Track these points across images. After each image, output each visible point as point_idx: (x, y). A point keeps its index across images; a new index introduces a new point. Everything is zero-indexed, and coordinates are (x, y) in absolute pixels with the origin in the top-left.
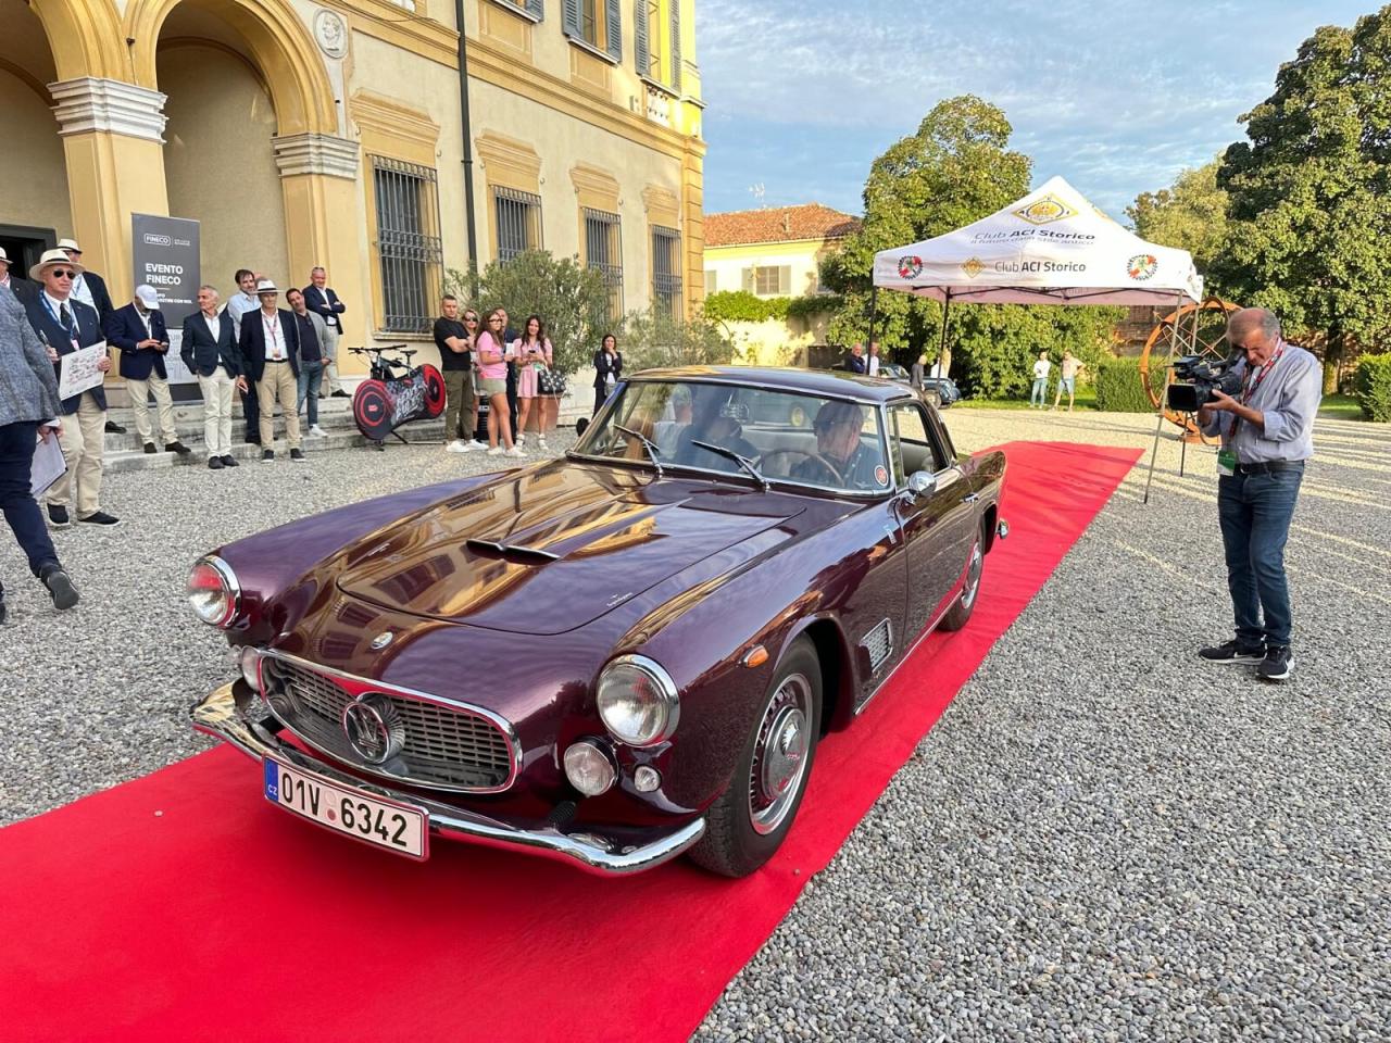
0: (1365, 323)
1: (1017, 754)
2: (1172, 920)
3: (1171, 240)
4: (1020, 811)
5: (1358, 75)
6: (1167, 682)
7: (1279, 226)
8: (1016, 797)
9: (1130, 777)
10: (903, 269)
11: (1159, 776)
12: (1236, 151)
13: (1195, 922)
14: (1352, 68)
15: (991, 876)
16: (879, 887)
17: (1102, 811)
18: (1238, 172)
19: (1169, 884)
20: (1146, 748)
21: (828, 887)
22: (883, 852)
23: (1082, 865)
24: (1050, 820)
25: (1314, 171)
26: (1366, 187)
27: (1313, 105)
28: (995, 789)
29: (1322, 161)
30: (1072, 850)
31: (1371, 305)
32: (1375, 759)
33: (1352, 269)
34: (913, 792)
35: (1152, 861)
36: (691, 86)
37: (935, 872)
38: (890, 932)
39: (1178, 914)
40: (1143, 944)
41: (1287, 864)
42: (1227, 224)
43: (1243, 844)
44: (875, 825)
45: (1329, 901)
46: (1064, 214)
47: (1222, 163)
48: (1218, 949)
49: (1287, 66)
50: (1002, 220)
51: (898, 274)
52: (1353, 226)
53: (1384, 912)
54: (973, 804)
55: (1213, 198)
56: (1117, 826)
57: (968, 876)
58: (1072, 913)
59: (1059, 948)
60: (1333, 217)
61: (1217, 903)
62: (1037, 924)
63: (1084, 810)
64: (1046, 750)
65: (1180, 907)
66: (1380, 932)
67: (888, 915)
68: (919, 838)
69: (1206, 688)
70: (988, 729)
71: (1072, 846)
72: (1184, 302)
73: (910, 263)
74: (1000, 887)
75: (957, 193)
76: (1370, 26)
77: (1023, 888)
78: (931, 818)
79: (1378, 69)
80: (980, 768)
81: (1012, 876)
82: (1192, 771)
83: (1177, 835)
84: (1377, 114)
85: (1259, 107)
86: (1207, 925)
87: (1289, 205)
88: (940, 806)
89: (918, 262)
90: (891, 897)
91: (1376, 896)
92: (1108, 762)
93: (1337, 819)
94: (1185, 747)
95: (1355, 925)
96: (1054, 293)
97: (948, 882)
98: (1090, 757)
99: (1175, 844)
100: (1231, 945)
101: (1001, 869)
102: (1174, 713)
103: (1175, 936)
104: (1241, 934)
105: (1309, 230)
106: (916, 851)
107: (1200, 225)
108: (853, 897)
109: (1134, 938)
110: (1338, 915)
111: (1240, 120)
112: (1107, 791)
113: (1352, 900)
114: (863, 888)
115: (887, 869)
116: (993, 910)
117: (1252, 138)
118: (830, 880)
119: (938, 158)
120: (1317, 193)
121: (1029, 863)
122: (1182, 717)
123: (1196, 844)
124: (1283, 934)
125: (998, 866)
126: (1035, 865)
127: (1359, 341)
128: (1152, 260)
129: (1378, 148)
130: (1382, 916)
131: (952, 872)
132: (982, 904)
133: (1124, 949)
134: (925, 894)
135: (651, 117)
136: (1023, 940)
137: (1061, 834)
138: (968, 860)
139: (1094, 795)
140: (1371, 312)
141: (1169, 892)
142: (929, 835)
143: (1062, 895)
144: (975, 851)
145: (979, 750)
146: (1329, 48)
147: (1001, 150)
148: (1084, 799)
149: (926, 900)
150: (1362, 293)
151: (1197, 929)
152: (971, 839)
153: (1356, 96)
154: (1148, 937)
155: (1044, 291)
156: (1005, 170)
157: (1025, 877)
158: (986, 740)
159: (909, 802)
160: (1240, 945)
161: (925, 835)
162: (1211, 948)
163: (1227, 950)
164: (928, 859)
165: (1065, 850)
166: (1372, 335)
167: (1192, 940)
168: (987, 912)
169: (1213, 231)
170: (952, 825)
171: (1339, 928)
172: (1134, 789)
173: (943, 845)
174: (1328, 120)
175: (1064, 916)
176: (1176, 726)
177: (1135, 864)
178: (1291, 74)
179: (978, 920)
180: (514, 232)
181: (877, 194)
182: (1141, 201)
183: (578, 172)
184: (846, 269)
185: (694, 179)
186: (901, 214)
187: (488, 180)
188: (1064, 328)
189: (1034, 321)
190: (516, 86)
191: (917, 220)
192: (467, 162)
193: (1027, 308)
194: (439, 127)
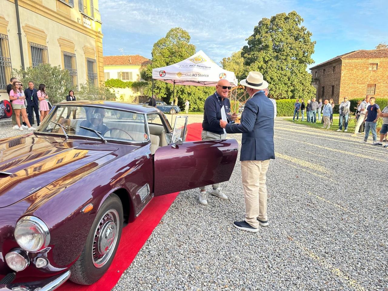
0: (275, 92)
1: (191, 217)
2: (232, 266)
3: (231, 70)
4: (191, 236)
5: (272, 31)
6: (231, 190)
7: (255, 68)
8: (190, 231)
9: (221, 220)
10: (161, 74)
11: (229, 219)
12: (245, 48)
13: (238, 266)
14: (270, 29)
15: (181, 261)
16: (146, 271)
17: (213, 232)
18: (246, 53)
19: (231, 254)
20: (225, 210)
21: (129, 274)
22: (148, 258)
23: (208, 252)
24: (199, 237)
25: (262, 54)
26: (274, 58)
27: (262, 37)
28: (184, 229)
29: (264, 52)
30: (205, 247)
31: (276, 88)
32: (282, 207)
33: (272, 79)
34: (159, 234)
35: (227, 247)
36: (97, 17)
37: (164, 262)
38: (148, 287)
39: (234, 263)
40: (224, 276)
41: (262, 242)
42: (244, 67)
43: (251, 237)
44: (146, 248)
45: (272, 252)
46: (203, 61)
47: (242, 51)
48: (245, 273)
49: (256, 27)
50: (187, 61)
51: (159, 76)
52: (272, 68)
53: (285, 253)
54: (177, 236)
55: (240, 60)
56: (218, 237)
57: (174, 262)
58: (204, 269)
59: (201, 282)
60: (267, 66)
61: (244, 258)
62: (194, 275)
63: (209, 233)
64: (199, 214)
65: (234, 261)
66: (285, 260)
67: (148, 281)
68: (160, 250)
69: (240, 190)
70: (183, 210)
71: (205, 245)
72: (233, 86)
73: (162, 72)
74: (183, 264)
75: (177, 54)
76: (274, 19)
77: (190, 263)
78: (164, 242)
79: (276, 29)
80: (180, 223)
81: (187, 259)
82: (237, 216)
83: (233, 237)
84: (276, 40)
85: (250, 37)
86: (242, 266)
87: (258, 62)
88: (167, 238)
89: (164, 72)
90: (149, 274)
91: (283, 249)
92: (215, 216)
93: (273, 226)
94: (235, 209)
95: (279, 258)
96: (202, 83)
97: (168, 265)
98: (210, 215)
99: (233, 240)
100: (248, 271)
101: (184, 257)
102: (233, 199)
103: (233, 271)
104: (251, 267)
105: (262, 69)
106: (159, 255)
107: (238, 67)
108: (137, 276)
109: (222, 274)
110: (275, 256)
111: (246, 40)
112: (215, 225)
113: (278, 251)
114: (140, 272)
115: (149, 264)
116: (181, 273)
117: (249, 45)
118: (130, 271)
119: (171, 44)
120: (264, 60)
121: (193, 254)
122: (234, 199)
123: (239, 239)
124: (261, 265)
125: (183, 256)
126: (194, 254)
127: (273, 97)
128: (225, 75)
129: (276, 49)
130: (285, 254)
131: (169, 261)
132: (178, 271)
133: (219, 279)
134: (160, 270)
135: (85, 25)
136: (190, 281)
137: (202, 242)
138: (174, 256)
139: (211, 227)
140: (276, 89)
141: (231, 257)
142: (163, 248)
143: (202, 263)
144: (177, 252)
145: (180, 217)
146: (265, 23)
147: (188, 43)
148: (209, 229)
149: (161, 273)
150: (274, 85)
151: (239, 268)
152: (176, 248)
153: (271, 36)
154: (226, 273)
155: (199, 82)
156: (189, 49)
157: (191, 259)
158: (182, 213)
159: (158, 238)
160: (250, 271)
161: (162, 249)
162: (243, 273)
163: (247, 273)
164: (162, 258)
165: (203, 247)
166: (276, 95)
167: (238, 272)
168: (179, 273)
169: (241, 68)
170: (170, 244)
171: (275, 260)
172: (222, 224)
173: (167, 252)
174: (265, 41)
175: (202, 270)
176: (233, 203)
177: (222, 249)
178: (257, 29)
179: (176, 277)
180: (38, 58)
181: (155, 53)
182: (224, 60)
183: (60, 40)
184: (148, 74)
185: (100, 45)
186: (162, 59)
187: (27, 40)
188: (206, 93)
189: (198, 91)
190: (37, 11)
191: (167, 61)
192: (19, 34)
193: (196, 87)
194: (8, 22)
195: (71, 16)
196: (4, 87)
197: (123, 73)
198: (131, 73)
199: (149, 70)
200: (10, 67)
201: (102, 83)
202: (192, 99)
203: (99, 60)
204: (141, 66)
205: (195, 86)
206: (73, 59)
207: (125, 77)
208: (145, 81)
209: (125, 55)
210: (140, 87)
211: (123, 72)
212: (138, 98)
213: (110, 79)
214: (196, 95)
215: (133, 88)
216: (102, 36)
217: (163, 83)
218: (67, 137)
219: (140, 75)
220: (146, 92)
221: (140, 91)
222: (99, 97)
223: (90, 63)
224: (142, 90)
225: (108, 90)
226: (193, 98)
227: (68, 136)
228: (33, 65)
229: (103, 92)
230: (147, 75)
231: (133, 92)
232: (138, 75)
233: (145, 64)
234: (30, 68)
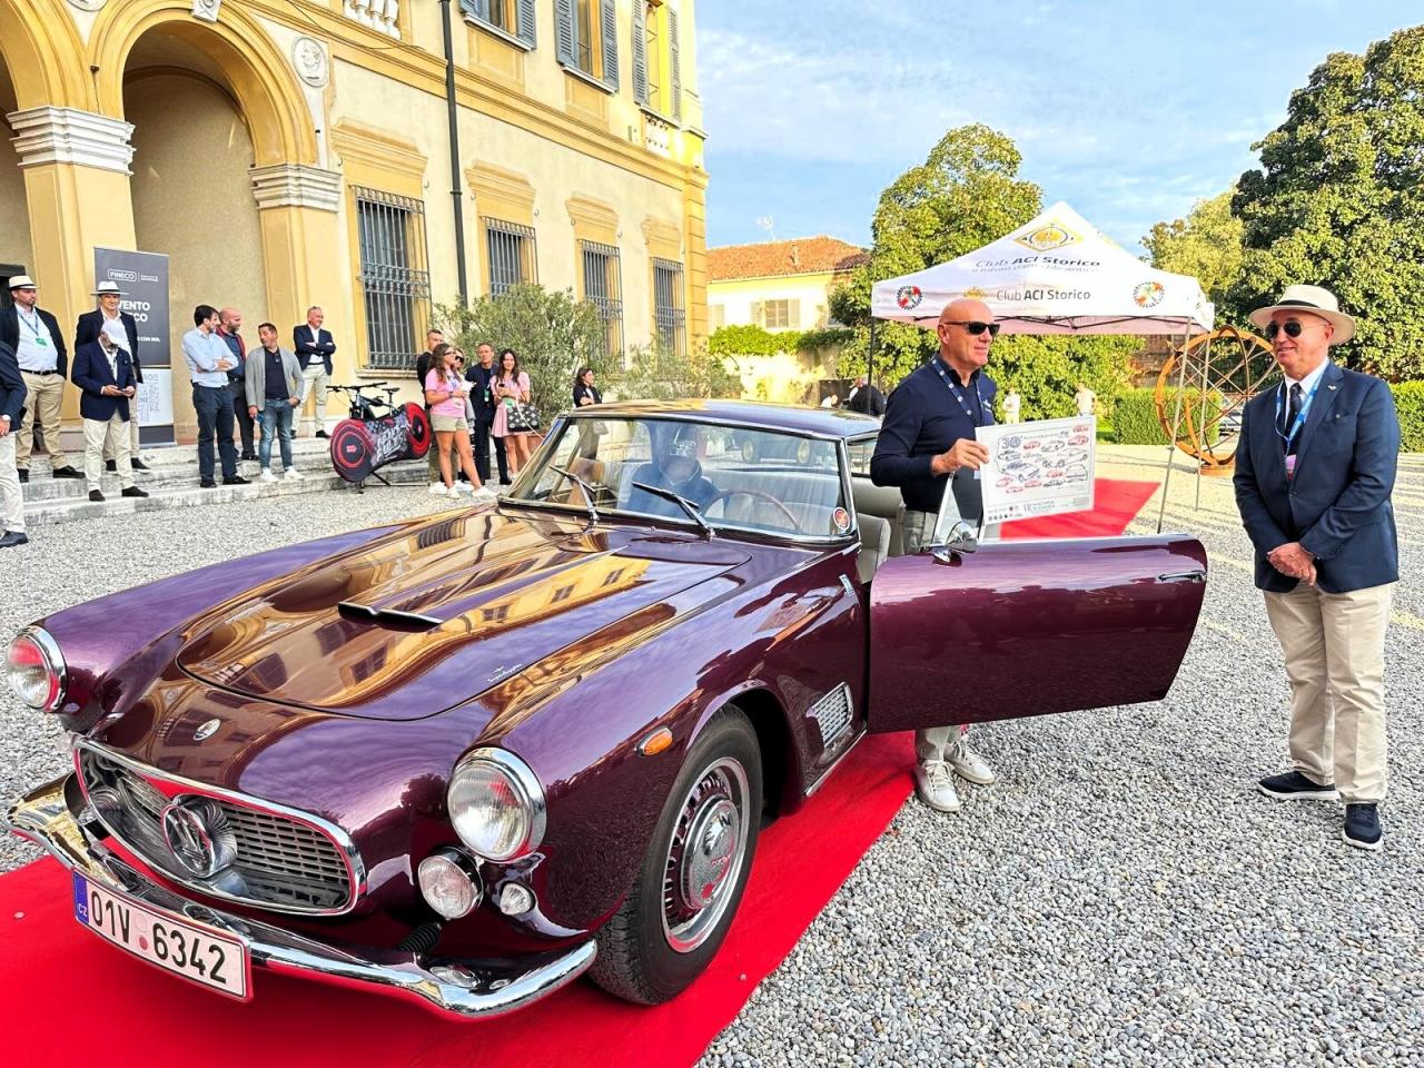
0: (1385, 352)
1: (1004, 825)
2: (1167, 1023)
3: (1188, 270)
4: (1004, 892)
5: (1371, 102)
6: (1173, 738)
7: (1295, 254)
8: (999, 876)
9: (1127, 850)
10: (902, 298)
11: (1159, 847)
12: (1249, 179)
13: (1193, 1025)
14: (1364, 94)
15: (964, 975)
16: (836, 990)
17: (1095, 891)
18: (1253, 199)
19: (1165, 978)
20: (1146, 814)
21: (778, 992)
22: (845, 947)
23: (1069, 957)
24: (1036, 902)
25: (1328, 199)
26: (1381, 214)
27: (1326, 132)
28: (977, 866)
29: (1337, 188)
30: (1058, 939)
31: (1390, 334)
32: (1397, 824)
33: (1369, 296)
34: (885, 872)
35: (1147, 950)
36: (692, 116)
37: (901, 970)
38: (844, 1045)
39: (1174, 1015)
40: (1132, 1055)
41: (1298, 951)
42: (1243, 254)
43: (1250, 927)
44: (840, 913)
45: (1345, 997)
46: (1069, 240)
47: (1237, 191)
48: (1218, 1059)
49: (1299, 93)
50: (1005, 246)
51: (896, 304)
52: (1370, 253)
53: (1406, 1008)
54: (951, 885)
55: (1229, 226)
56: (1111, 909)
57: (939, 975)
58: (1052, 1018)
59: (1037, 1061)
60: (1349, 244)
61: (1218, 1002)
62: (1013, 1032)
63: (1075, 890)
64: (1037, 820)
65: (1177, 1007)
66: (1402, 1034)
67: (843, 1025)
68: (888, 928)
69: (1215, 743)
70: (974, 796)
71: (1058, 933)
72: (1194, 330)
73: (909, 293)
74: (973, 987)
75: (966, 223)
76: (1382, 52)
77: (1000, 988)
78: (903, 903)
79: (1391, 95)
80: (962, 841)
81: (988, 973)
82: (1196, 841)
83: (1176, 917)
84: (1390, 140)
85: (1271, 135)
86: (1207, 1028)
87: (1305, 233)
88: (915, 888)
89: (917, 291)
90: (848, 1002)
91: (1397, 989)
92: (1104, 832)
93: (1354, 895)
94: (1189, 813)
95: (1374, 1024)
96: (1062, 323)
97: (915, 982)
98: (1084, 827)
99: (1174, 928)
100: (1232, 1053)
101: (977, 965)
102: (1180, 773)
103: (1170, 1043)
104: (1245, 1039)
105: (1325, 257)
106: (883, 945)
107: (1217, 254)
108: (804, 1004)
109: (1123, 1047)
110: (1355, 1013)
111: (1253, 148)
112: (1101, 866)
113: (1370, 995)
114: (817, 992)
115: (847, 968)
116: (964, 1017)
117: (1265, 165)
118: (781, 983)
119: (947, 188)
120: (1333, 220)
121: (1009, 956)
122: (1188, 777)
123: (1197, 928)
124: (1292, 1038)
125: (973, 961)
126: (1016, 959)
127: (1379, 370)
128: (1158, 287)
129: (1393, 174)
130: (1404, 1013)
131: (921, 969)
132: (952, 1009)
133: (1111, 1062)
134: (888, 997)
135: (651, 147)
136: (997, 1053)
137: (1048, 918)
138: (940, 954)
139: (1086, 871)
140: (1391, 340)
141: (1164, 990)
142: (899, 923)
143: (1044, 996)
144: (950, 942)
145: (962, 820)
146: (1341, 75)
147: (1012, 179)
148: (1075, 877)
149: (888, 1005)
150: (1381, 321)
151: (1195, 1034)
152: (946, 928)
153: (1369, 122)
154: (1139, 1045)
155: (1050, 321)
156: (1015, 199)
157: (1003, 974)
158: (971, 809)
159: (880, 884)
160: (1243, 1053)
161: (894, 924)
162: (1210, 1058)
163: (1228, 1060)
164: (893, 955)
165: (1050, 938)
166: (1391, 363)
167: (1189, 1048)
168: (957, 1018)
169: (1229, 260)
170: (926, 911)
171: (1357, 1029)
172: (1132, 864)
173: (914, 936)
174: (1341, 146)
175: (1044, 1020)
176: (1180, 788)
177: (1128, 955)
178: (1303, 101)
179: (946, 1028)
180: (506, 266)
181: (885, 225)
182: (1156, 231)
183: (574, 204)
184: (856, 301)
185: (696, 210)
186: (910, 245)
187: (479, 212)
188: (1079, 360)
189: (1048, 353)
190: (508, 116)
191: (926, 250)
192: (456, 194)
193: (1040, 340)
194: (426, 158)
195: (607, 124)
196: (407, 363)
197: (771, 304)
198: (796, 302)
199: (861, 287)
200: (427, 300)
201: (700, 341)
202: (1021, 386)
203: (692, 263)
204: (832, 276)
205: (1035, 337)
206: (612, 266)
207: (774, 315)
208: (842, 328)
209: (778, 238)
210: (825, 349)
211: (768, 299)
212: (816, 390)
213: (724, 328)
214: (1036, 370)
215: (802, 354)
216: (704, 182)
217: (909, 333)
218: (595, 517)
219: (827, 308)
220: (847, 364)
221: (827, 363)
222: (688, 388)
223: (664, 275)
224: (831, 358)
225: (717, 365)
226: (1024, 380)
227: (598, 513)
228: (493, 291)
229: (703, 372)
230: (854, 304)
231: (801, 366)
232: (820, 308)
233: (846, 265)
234: (482, 299)
